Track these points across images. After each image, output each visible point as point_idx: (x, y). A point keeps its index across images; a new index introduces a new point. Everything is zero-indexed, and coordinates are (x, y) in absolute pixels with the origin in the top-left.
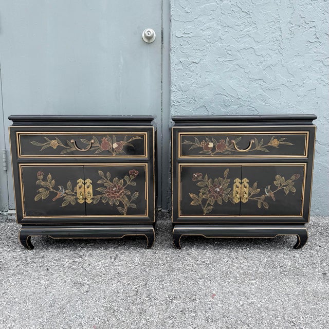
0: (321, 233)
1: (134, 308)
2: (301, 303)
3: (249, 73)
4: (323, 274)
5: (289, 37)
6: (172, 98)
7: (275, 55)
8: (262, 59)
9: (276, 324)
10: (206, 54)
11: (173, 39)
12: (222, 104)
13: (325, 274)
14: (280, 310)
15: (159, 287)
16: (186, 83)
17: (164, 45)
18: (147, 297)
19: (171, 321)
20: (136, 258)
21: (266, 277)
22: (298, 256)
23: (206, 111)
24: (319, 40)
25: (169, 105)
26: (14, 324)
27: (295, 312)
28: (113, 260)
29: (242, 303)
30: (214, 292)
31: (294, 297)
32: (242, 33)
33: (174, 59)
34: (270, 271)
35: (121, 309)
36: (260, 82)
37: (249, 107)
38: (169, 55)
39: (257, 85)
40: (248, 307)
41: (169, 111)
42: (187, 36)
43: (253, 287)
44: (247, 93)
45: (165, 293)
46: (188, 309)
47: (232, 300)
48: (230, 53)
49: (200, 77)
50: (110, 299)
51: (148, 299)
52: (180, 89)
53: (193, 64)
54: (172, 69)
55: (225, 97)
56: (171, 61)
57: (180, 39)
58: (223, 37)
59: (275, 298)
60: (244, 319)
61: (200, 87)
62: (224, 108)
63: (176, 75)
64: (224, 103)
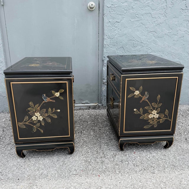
0: (182, 116)
1: (98, 160)
2: (177, 155)
3: (148, 28)
4: (185, 139)
5: (171, 6)
6: (105, 43)
7: (163, 17)
8: (155, 20)
9: (166, 166)
10: (124, 17)
11: (105, 8)
13: (187, 139)
14: (167, 159)
15: (107, 148)
16: (113, 34)
17: (100, 11)
18: (103, 154)
19: (117, 166)
20: (92, 133)
23: (123, 50)
24: (187, 8)
25: (103, 47)
26: (43, 171)
27: (174, 160)
28: (80, 134)
29: (149, 156)
30: (134, 151)
31: (173, 152)
32: (145, 4)
33: (106, 20)
35: (92, 161)
36: (154, 33)
37: (147, 47)
38: (103, 17)
39: (152, 35)
40: (152, 158)
41: (103, 50)
42: (113, 6)
44: (146, 39)
45: (111, 152)
46: (124, 160)
47: (144, 154)
48: (138, 16)
49: (121, 30)
50: (85, 156)
51: (103, 155)
52: (109, 38)
53: (117, 23)
54: (105, 26)
55: (134, 41)
56: (104, 21)
57: (110, 8)
58: (134, 7)
60: (151, 165)
61: (120, 36)
62: (133, 48)
63: (107, 29)
64: (133, 45)
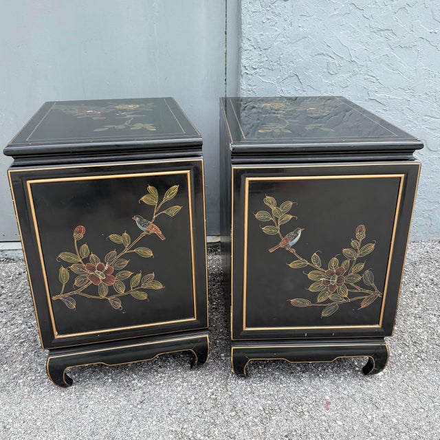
1: (216, 432)
3: (371, 19)
6: (244, 62)
12: (325, 70)
16: (267, 36)
18: (232, 411)
21: (397, 365)
22: (435, 321)
23: (298, 83)
25: (238, 73)
29: (370, 417)
30: (327, 398)
34: (400, 352)
36: (387, 33)
37: (367, 77)
39: (383, 39)
40: (380, 423)
41: (238, 84)
43: (381, 385)
44: (366, 52)
45: (257, 401)
46: (295, 431)
47: (356, 411)
49: (291, 24)
50: (179, 415)
51: (233, 414)
52: (257, 47)
53: (279, 2)
54: (244, 11)
55: (329, 59)
59: (415, 406)
61: (289, 43)
62: (327, 79)
63: (250, 21)
64: (328, 70)
